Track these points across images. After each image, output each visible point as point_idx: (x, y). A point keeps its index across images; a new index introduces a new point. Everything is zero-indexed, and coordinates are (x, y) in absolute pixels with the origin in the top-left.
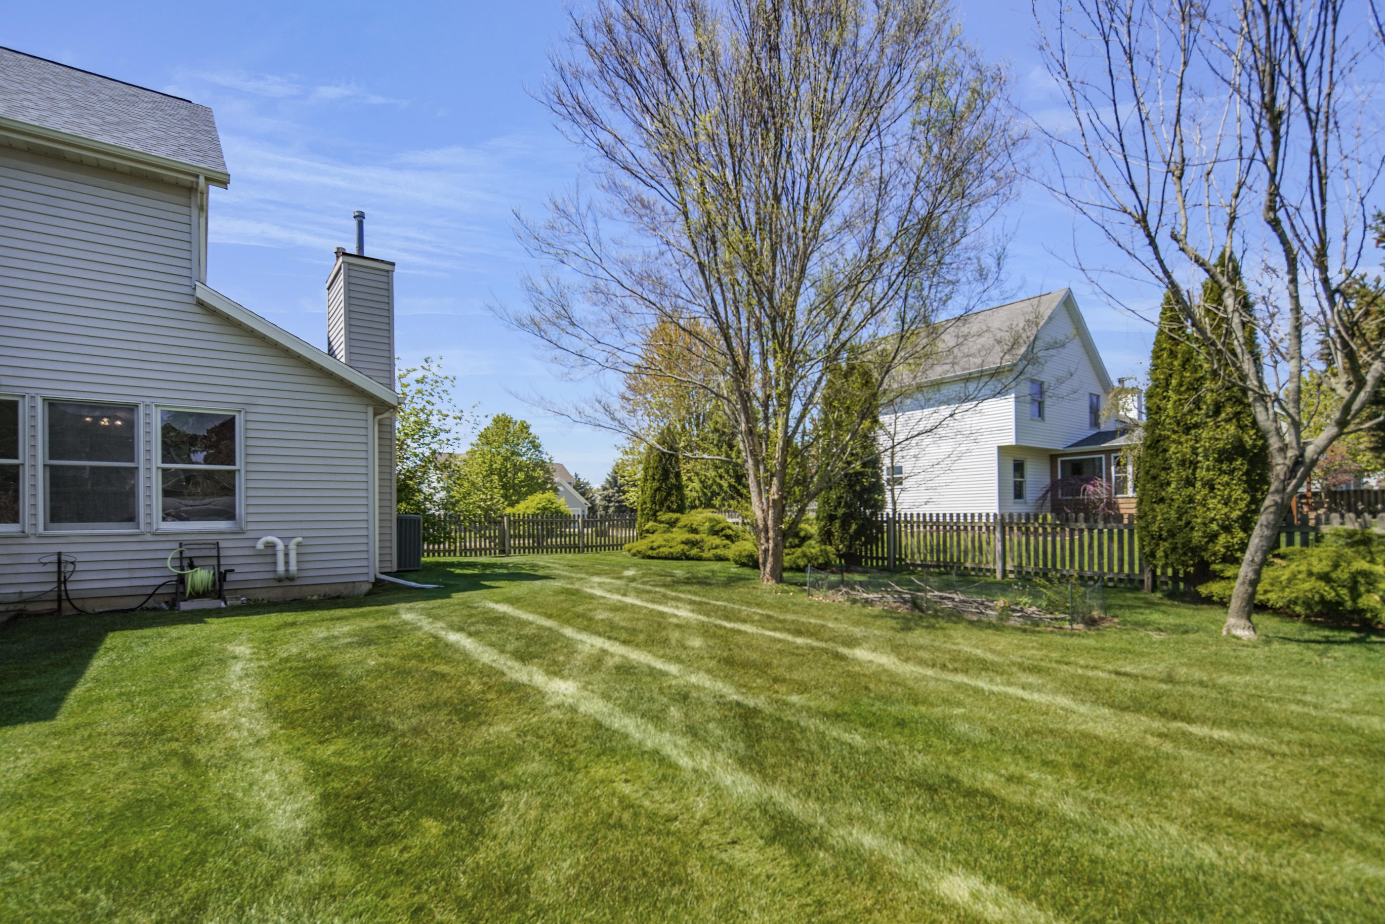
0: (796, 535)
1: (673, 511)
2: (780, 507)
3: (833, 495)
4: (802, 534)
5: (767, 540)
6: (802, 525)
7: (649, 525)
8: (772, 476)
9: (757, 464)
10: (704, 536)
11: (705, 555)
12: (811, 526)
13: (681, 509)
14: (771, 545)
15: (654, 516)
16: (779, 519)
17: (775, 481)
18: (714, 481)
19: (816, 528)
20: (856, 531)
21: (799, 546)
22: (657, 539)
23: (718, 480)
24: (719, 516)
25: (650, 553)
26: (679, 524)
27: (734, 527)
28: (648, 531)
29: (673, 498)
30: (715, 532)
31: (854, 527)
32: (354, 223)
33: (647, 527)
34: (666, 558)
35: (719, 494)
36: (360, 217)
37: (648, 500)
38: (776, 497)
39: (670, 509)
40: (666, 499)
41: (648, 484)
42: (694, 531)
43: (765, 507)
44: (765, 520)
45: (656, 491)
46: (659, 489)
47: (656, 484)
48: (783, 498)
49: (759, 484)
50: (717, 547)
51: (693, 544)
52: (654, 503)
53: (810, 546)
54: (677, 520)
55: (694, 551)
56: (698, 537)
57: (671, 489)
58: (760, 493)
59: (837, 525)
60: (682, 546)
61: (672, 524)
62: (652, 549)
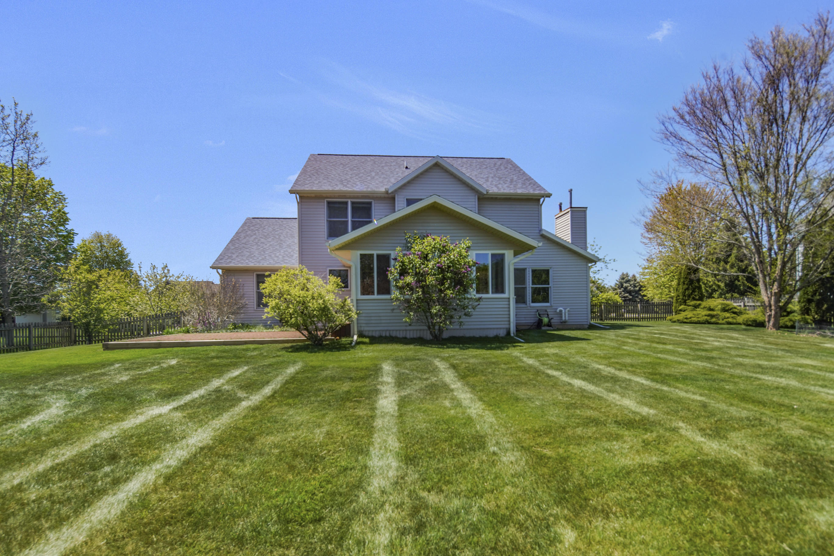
0: (785, 311)
1: (697, 300)
2: (778, 296)
3: (810, 289)
4: (789, 310)
5: (771, 311)
6: (790, 306)
7: (682, 307)
8: (774, 281)
9: (764, 276)
10: (719, 312)
11: (720, 322)
12: (795, 306)
13: (701, 299)
14: (773, 312)
15: (685, 302)
16: (778, 301)
17: (776, 283)
18: (715, 283)
19: (798, 307)
20: (826, 308)
21: (787, 316)
22: (689, 314)
23: (716, 282)
24: (728, 302)
25: (685, 320)
26: (702, 307)
27: (739, 308)
28: (681, 310)
29: (696, 293)
30: (724, 310)
31: (825, 306)
32: (569, 193)
33: (680, 308)
34: (696, 323)
35: (717, 291)
36: (571, 191)
37: (681, 295)
38: (776, 291)
39: (694, 299)
40: (692, 294)
41: (681, 286)
42: (712, 310)
43: (769, 295)
44: (770, 301)
45: (685, 290)
46: (688, 289)
47: (686, 286)
48: (780, 291)
49: (766, 285)
50: (728, 318)
51: (712, 316)
52: (684, 296)
53: (794, 316)
54: (700, 305)
55: (714, 320)
56: (715, 313)
57: (695, 289)
58: (766, 290)
59: (814, 305)
60: (706, 317)
61: (696, 307)
62: (686, 318)
